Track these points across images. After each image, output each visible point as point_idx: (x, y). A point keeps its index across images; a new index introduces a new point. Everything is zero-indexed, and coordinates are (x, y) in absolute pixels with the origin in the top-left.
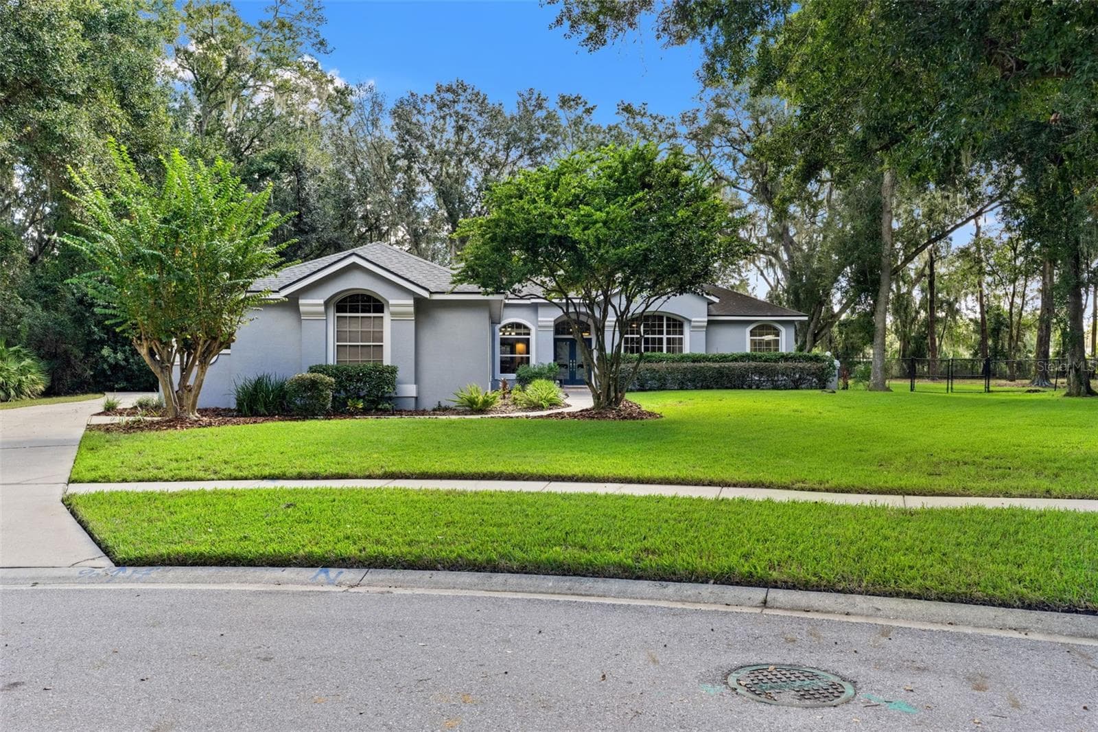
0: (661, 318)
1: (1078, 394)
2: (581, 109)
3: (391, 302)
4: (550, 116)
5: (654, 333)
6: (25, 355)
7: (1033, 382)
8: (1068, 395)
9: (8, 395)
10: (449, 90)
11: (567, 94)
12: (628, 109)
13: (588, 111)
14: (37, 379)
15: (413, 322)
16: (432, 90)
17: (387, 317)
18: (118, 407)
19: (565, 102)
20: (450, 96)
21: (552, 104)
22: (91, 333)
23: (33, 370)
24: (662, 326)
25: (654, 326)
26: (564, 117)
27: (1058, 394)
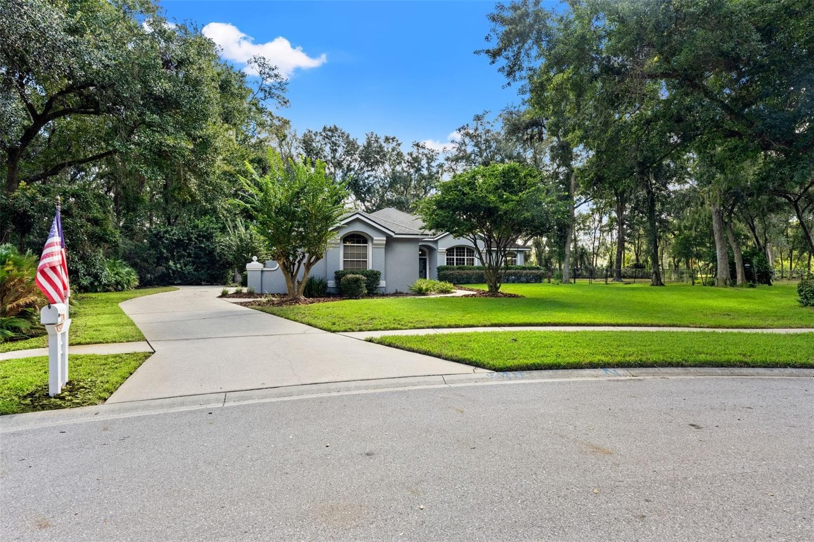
0: (464, 248)
1: (657, 285)
2: (395, 143)
3: (375, 238)
4: (381, 147)
5: (460, 256)
6: (124, 265)
7: (614, 280)
8: (652, 285)
9: (123, 287)
10: (329, 130)
11: (388, 136)
12: (418, 145)
13: (399, 145)
14: (134, 279)
15: (384, 249)
16: (320, 130)
17: (370, 246)
18: (229, 293)
19: (387, 139)
20: (330, 134)
21: (381, 141)
22: (162, 253)
23: (133, 274)
24: (464, 252)
25: (460, 252)
26: (387, 147)
27: (648, 285)
